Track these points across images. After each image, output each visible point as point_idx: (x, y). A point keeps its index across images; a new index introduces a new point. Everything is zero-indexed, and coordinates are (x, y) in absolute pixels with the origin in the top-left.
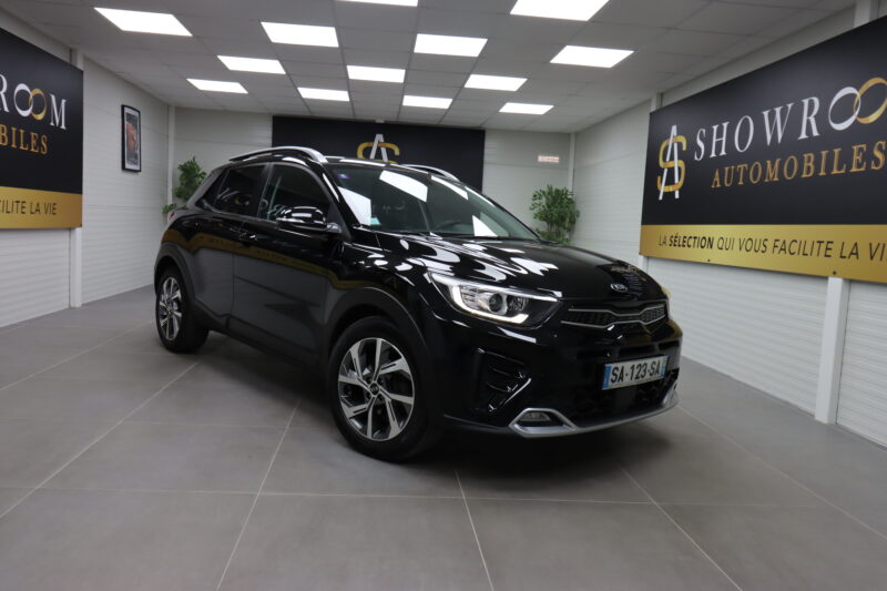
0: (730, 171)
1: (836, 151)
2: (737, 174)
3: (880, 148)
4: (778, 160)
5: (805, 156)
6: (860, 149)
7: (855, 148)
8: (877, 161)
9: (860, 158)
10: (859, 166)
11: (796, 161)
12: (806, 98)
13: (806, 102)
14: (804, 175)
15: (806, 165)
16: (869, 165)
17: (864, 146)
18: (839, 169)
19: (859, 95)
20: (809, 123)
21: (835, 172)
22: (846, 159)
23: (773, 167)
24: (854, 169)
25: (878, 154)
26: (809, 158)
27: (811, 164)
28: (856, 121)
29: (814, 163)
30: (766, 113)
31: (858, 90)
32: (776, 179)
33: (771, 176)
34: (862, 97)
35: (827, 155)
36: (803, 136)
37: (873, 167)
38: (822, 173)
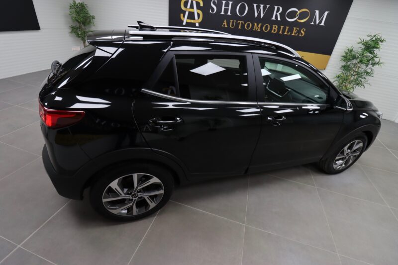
0: (233, 22)
1: (287, 27)
2: (237, 25)
3: (303, 30)
4: (260, 24)
5: (274, 26)
6: (296, 29)
7: (295, 28)
8: (302, 34)
9: (296, 32)
10: (295, 34)
11: (269, 27)
12: (276, 6)
13: (276, 7)
14: (272, 32)
15: (273, 28)
16: (298, 35)
17: (298, 29)
18: (288, 33)
19: (299, 12)
20: (276, 15)
21: (286, 33)
22: (291, 30)
23: (257, 26)
24: (293, 34)
25: (302, 32)
26: (275, 27)
27: (276, 29)
28: (296, 20)
29: (277, 29)
30: (255, 5)
31: (299, 10)
32: (259, 30)
33: (256, 29)
34: (300, 13)
35: (283, 28)
36: (274, 18)
37: (300, 35)
38: (280, 33)
